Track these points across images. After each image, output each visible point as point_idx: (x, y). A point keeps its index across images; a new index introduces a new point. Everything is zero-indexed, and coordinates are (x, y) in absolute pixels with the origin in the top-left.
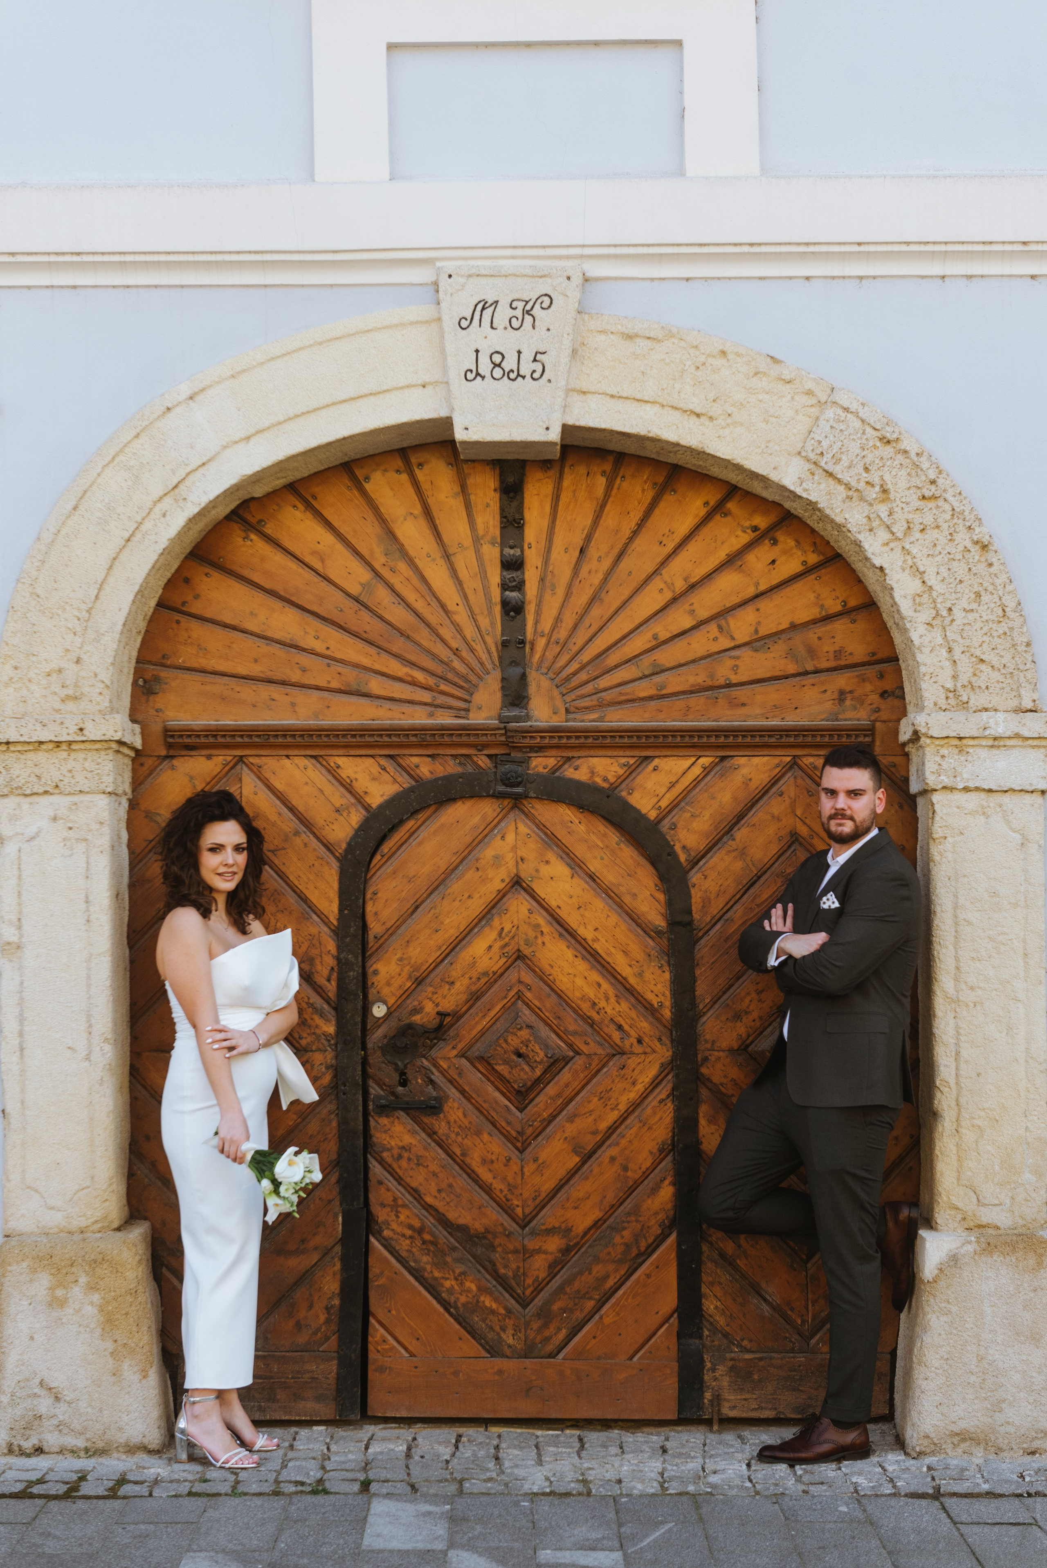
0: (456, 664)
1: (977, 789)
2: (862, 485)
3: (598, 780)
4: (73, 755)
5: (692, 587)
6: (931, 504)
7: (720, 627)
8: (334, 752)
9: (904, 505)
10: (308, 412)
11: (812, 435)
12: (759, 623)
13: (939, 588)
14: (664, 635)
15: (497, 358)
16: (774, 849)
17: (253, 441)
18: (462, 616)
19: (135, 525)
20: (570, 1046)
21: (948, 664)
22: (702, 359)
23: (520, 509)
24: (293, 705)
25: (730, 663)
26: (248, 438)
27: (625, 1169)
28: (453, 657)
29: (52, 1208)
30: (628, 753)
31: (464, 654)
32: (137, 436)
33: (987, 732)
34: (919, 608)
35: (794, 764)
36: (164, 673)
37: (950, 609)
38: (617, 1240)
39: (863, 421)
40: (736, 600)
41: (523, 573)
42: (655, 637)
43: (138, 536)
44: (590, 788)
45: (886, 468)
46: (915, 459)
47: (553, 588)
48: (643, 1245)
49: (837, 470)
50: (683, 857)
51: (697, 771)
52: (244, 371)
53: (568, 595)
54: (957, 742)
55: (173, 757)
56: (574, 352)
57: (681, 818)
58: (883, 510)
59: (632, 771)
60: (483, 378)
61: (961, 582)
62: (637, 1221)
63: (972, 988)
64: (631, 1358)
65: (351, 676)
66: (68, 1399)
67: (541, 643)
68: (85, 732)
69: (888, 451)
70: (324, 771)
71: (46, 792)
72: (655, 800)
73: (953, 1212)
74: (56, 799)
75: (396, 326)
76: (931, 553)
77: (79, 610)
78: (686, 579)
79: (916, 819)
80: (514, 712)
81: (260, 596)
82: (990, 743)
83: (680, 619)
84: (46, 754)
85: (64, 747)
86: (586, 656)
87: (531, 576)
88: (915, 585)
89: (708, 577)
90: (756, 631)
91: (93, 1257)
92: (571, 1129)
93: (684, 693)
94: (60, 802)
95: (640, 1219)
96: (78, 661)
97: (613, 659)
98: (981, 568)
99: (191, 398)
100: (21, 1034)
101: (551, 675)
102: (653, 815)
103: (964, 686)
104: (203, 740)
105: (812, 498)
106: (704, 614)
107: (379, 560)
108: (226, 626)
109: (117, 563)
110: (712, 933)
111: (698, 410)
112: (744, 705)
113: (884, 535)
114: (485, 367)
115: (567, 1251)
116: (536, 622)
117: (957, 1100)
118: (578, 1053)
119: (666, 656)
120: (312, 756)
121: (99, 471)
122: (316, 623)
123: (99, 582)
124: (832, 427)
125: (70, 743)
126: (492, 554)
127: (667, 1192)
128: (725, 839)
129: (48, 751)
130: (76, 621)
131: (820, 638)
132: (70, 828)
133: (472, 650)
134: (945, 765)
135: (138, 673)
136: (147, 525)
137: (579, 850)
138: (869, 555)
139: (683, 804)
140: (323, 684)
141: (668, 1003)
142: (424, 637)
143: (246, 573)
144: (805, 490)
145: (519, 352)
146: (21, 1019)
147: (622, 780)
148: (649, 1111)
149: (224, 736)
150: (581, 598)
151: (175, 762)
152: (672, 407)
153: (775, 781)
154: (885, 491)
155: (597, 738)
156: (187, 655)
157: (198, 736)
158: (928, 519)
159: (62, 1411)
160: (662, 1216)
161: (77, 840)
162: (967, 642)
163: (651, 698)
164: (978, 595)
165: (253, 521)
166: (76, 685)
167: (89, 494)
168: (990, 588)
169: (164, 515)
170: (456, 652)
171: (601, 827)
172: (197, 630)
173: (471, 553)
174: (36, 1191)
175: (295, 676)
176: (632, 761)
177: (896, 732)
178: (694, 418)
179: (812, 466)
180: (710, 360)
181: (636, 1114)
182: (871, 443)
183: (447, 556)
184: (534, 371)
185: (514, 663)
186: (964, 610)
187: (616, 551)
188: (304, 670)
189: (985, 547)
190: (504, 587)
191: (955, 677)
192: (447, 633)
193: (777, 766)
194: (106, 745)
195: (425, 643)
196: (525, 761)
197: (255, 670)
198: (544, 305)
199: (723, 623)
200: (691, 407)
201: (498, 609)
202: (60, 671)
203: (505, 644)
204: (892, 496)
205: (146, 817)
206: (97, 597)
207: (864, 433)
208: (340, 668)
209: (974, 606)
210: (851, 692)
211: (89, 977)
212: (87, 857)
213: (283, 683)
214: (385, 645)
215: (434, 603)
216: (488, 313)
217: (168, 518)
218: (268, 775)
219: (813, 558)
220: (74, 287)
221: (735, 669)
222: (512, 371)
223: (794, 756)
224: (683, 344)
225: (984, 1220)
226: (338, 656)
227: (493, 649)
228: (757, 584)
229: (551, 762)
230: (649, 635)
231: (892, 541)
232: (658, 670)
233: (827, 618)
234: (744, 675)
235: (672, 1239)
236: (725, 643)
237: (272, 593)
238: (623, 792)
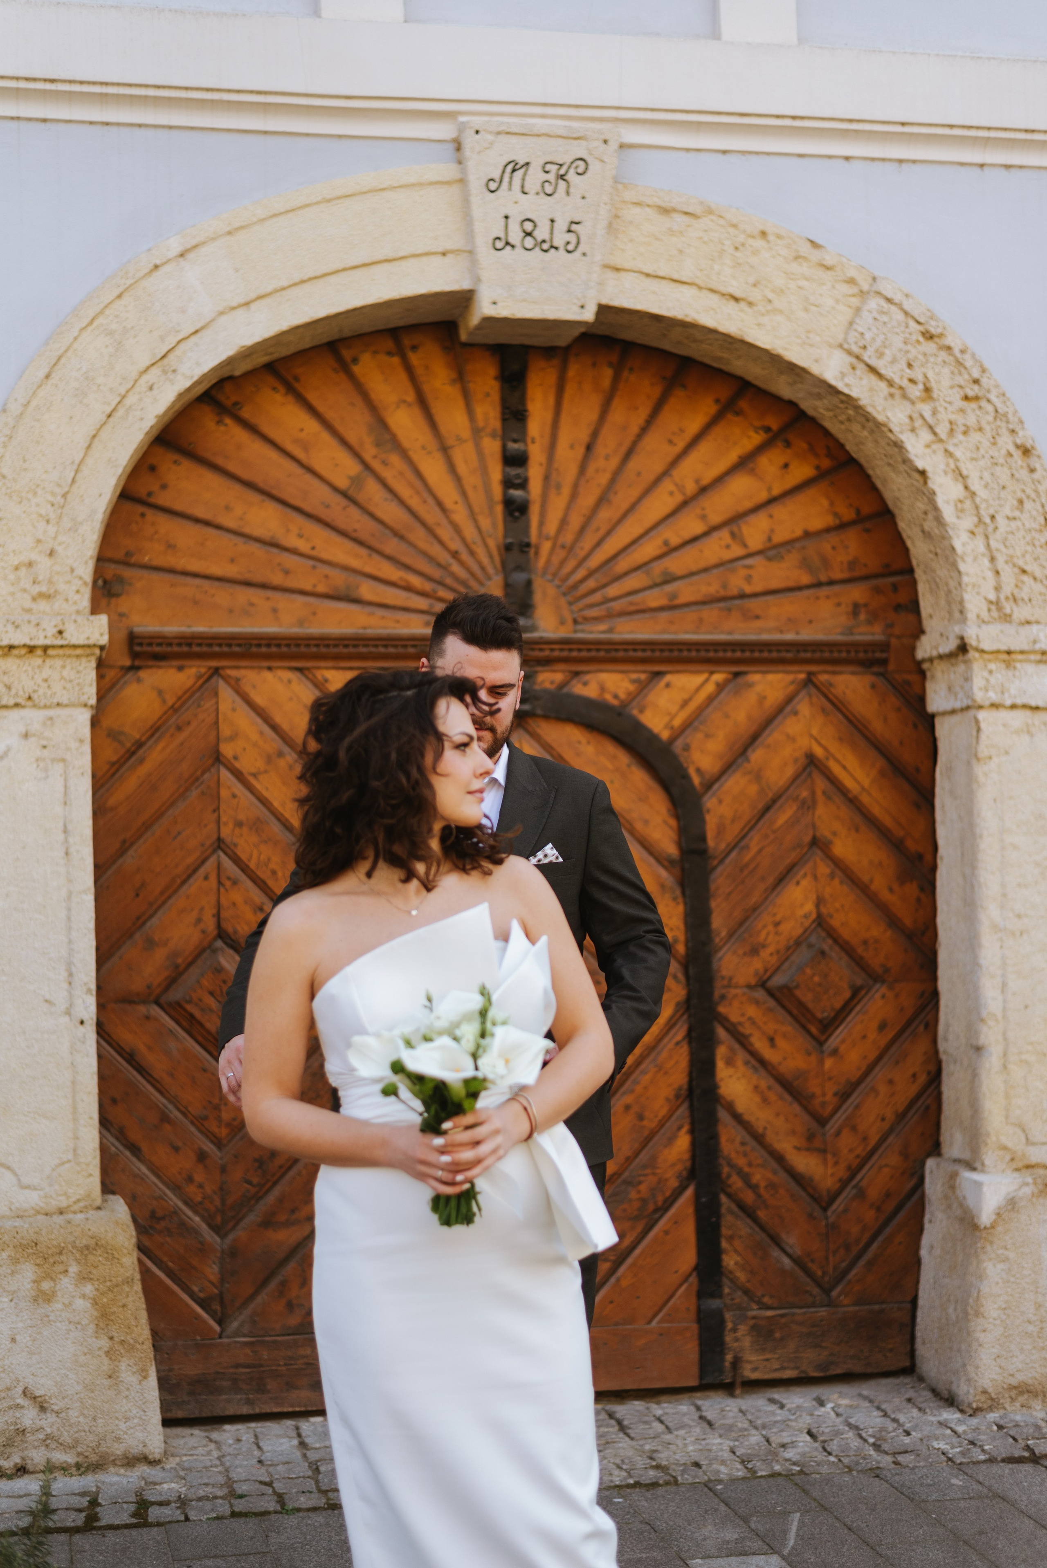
0: (457, 569)
1: (1025, 707)
2: (905, 383)
3: (608, 697)
4: (49, 662)
5: (703, 490)
6: (973, 405)
7: (733, 535)
8: (322, 664)
9: (947, 405)
10: (316, 278)
11: (855, 326)
12: (772, 531)
13: (982, 493)
14: (675, 541)
15: (528, 226)
16: (790, 772)
17: (253, 306)
18: (460, 515)
19: (118, 399)
21: (990, 575)
22: (742, 238)
23: (523, 399)
24: (275, 611)
25: (743, 572)
26: (247, 304)
27: (641, 1117)
28: (452, 561)
29: (27, 1187)
30: (640, 667)
31: (465, 556)
32: (120, 296)
33: (1038, 647)
34: (961, 515)
35: (809, 681)
36: (127, 573)
37: (993, 517)
38: (633, 1195)
39: (906, 313)
40: (748, 505)
41: (527, 470)
42: (666, 543)
43: (121, 412)
44: (599, 706)
45: (929, 365)
46: (958, 355)
47: (558, 487)
48: (660, 1199)
49: (881, 365)
50: (696, 780)
51: (710, 688)
52: (242, 228)
53: (574, 495)
54: (1005, 657)
55: (138, 668)
56: (610, 225)
57: (695, 738)
58: (926, 409)
59: (643, 687)
60: (513, 246)
61: (1004, 487)
62: (654, 1174)
63: (1019, 916)
64: (649, 1322)
65: (339, 579)
66: (56, 1408)
67: (546, 547)
68: (64, 634)
69: (930, 347)
70: (310, 685)
71: (17, 705)
72: (666, 719)
73: (1001, 1153)
74: (29, 713)
75: (413, 185)
76: (974, 456)
77: (53, 494)
78: (697, 481)
79: (934, 740)
81: (237, 488)
82: (1038, 657)
83: (689, 524)
84: (17, 661)
85: (39, 652)
86: (595, 561)
87: (535, 472)
88: (958, 490)
89: (719, 480)
90: (770, 539)
91: (84, 1242)
93: (696, 603)
94: (33, 717)
95: (658, 1171)
96: (51, 553)
97: (622, 565)
98: (1024, 474)
99: (182, 255)
101: (557, 582)
102: (665, 735)
103: (1007, 598)
104: (176, 649)
105: (854, 394)
106: (716, 518)
107: (369, 452)
108: (197, 520)
109: (96, 440)
110: (728, 861)
111: (738, 294)
112: (757, 617)
113: (926, 436)
114: (515, 236)
116: (541, 523)
117: (1004, 1034)
119: (676, 564)
120: (300, 670)
121: (76, 334)
122: (300, 520)
123: (77, 462)
124: (875, 319)
125: (45, 648)
126: (492, 447)
127: (683, 1142)
128: (740, 761)
129: (20, 657)
130: (49, 506)
131: (834, 548)
132: (44, 747)
133: (472, 553)
134: (993, 680)
135: (98, 573)
136: (131, 400)
138: (912, 457)
139: (696, 723)
140: (308, 587)
141: (682, 937)
142: (419, 536)
143: (220, 461)
144: (847, 385)
145: (552, 221)
147: (633, 697)
148: (664, 1054)
149: (200, 645)
150: (587, 500)
151: (142, 674)
152: (712, 291)
153: (789, 700)
154: (927, 390)
155: (607, 651)
156: (153, 554)
157: (170, 644)
158: (971, 420)
159: (49, 1423)
160: (679, 1167)
161: (53, 760)
162: (1011, 552)
163: (662, 609)
164: (1021, 502)
165: (228, 403)
166: (50, 582)
167: (63, 360)
168: (1033, 495)
169: (151, 388)
170: (455, 555)
171: (611, 748)
172: (166, 526)
173: (470, 446)
174: (8, 1168)
175: (277, 579)
176: (643, 677)
177: (913, 649)
178: (732, 303)
179: (854, 360)
180: (751, 241)
181: (651, 1057)
182: (914, 338)
183: (445, 449)
184: (568, 243)
185: (519, 568)
186: (1008, 518)
187: (624, 449)
188: (287, 572)
189: (1026, 452)
190: (508, 483)
191: (998, 588)
192: (446, 533)
193: (792, 682)
194: (88, 651)
195: (422, 545)
197: (231, 571)
198: (580, 170)
199: (735, 529)
200: (731, 290)
201: (499, 509)
202: (30, 564)
203: (508, 548)
204: (935, 395)
205: (109, 735)
206: (74, 481)
207: (907, 327)
208: (326, 570)
209: (1017, 514)
210: (866, 605)
211: (69, 919)
212: (66, 780)
213: (264, 586)
214: (378, 546)
215: (431, 501)
216: (519, 174)
217: (155, 392)
218: (248, 689)
219: (826, 463)
220: (44, 120)
221: (749, 579)
222: (544, 241)
223: (810, 674)
224: (722, 222)
225: (1034, 1160)
226: (325, 556)
227: (495, 553)
228: (770, 489)
229: (559, 677)
230: (659, 541)
231: (933, 442)
232: (669, 579)
233: (841, 526)
234: (758, 586)
235: (689, 1192)
236: (737, 551)
237: (249, 485)
238: (634, 710)
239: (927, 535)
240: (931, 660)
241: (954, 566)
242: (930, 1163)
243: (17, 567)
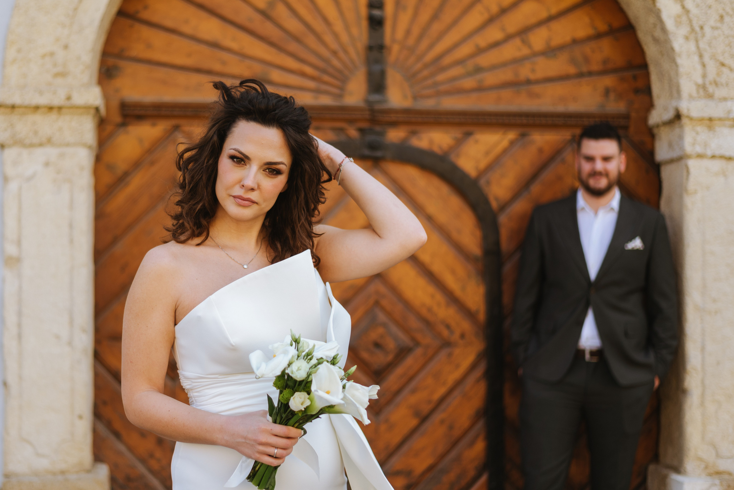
0: (335, 62)
1: (721, 157)
4: (62, 117)
7: (523, 41)
12: (550, 39)
13: (694, 11)
14: (483, 45)
18: (339, 26)
20: (413, 339)
21: (699, 67)
25: (529, 66)
27: (451, 428)
28: (331, 56)
29: (41, 456)
30: (457, 129)
31: (342, 54)
33: (731, 115)
34: (678, 26)
35: (573, 140)
36: (123, 63)
37: (701, 27)
40: (534, 21)
42: (477, 46)
44: (429, 154)
50: (494, 205)
51: (505, 143)
53: (415, 13)
54: (708, 122)
55: (127, 124)
57: (494, 177)
59: (459, 142)
61: (710, 7)
62: (459, 466)
63: (714, 301)
65: (257, 68)
67: (396, 47)
71: (41, 144)
72: (474, 163)
73: (698, 463)
74: (49, 150)
79: (660, 181)
80: (375, 97)
82: (731, 123)
83: (493, 34)
84: (42, 116)
85: (55, 111)
88: (676, 9)
90: (548, 44)
92: (413, 399)
93: (496, 87)
94: (51, 152)
95: (462, 464)
96: (66, 47)
97: (447, 60)
101: (402, 71)
102: (473, 174)
103: (710, 83)
104: (150, 112)
106: (511, 30)
110: (513, 258)
112: (538, 97)
116: (393, 32)
117: (702, 381)
118: (417, 344)
119: (484, 60)
122: (232, 29)
125: (60, 109)
128: (524, 191)
129: (43, 114)
131: (592, 51)
132: (59, 172)
133: (346, 52)
134: (698, 139)
135: (103, 62)
137: (421, 198)
139: (496, 166)
140: (238, 73)
141: (482, 310)
142: (311, 41)
146: (19, 314)
147: (452, 148)
148: (467, 388)
149: (165, 110)
150: (425, 16)
151: (129, 128)
153: (558, 152)
156: (139, 51)
157: (146, 110)
160: (476, 462)
161: (64, 181)
162: (713, 51)
163: (473, 90)
164: (722, 17)
166: (65, 65)
168: (731, 12)
170: (335, 53)
171: (437, 182)
172: (147, 33)
175: (216, 67)
176: (459, 135)
177: (646, 119)
181: (459, 389)
185: (377, 62)
186: (712, 28)
188: (222, 63)
190: (371, 6)
191: (704, 76)
192: (328, 38)
193: (562, 141)
194: (87, 110)
195: (312, 45)
196: (382, 134)
199: (524, 37)
201: (364, 24)
202: (52, 54)
203: (370, 48)
205: (108, 168)
208: (249, 62)
209: (719, 25)
210: (614, 89)
212: (72, 194)
213: (209, 73)
214: (283, 46)
215: (319, 17)
221: (533, 71)
225: (720, 469)
227: (361, 52)
228: (549, 11)
229: (402, 134)
230: (472, 45)
232: (479, 70)
233: (598, 36)
234: (539, 74)
235: (483, 478)
236: (525, 51)
238: (453, 158)
239: (656, 40)
240: (658, 126)
241: (673, 61)
243: (44, 56)
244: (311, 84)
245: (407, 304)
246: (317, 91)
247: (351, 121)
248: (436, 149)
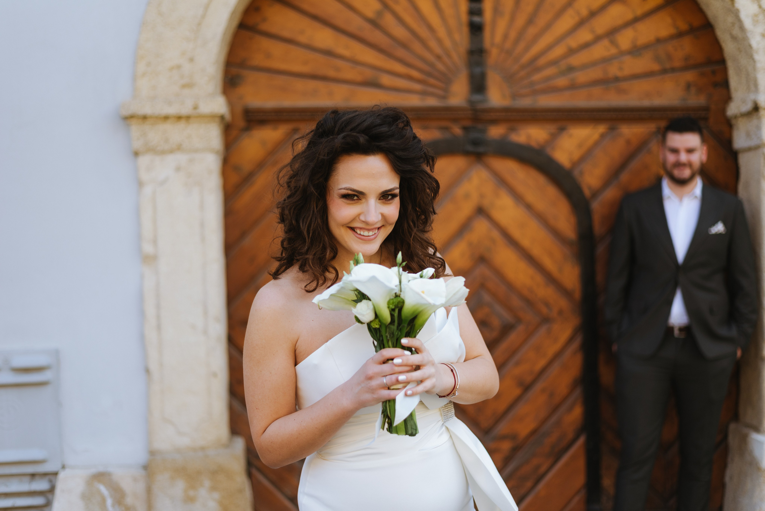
0: (440, 66)
4: (190, 126)
7: (611, 42)
12: (636, 38)
14: (574, 46)
18: (442, 32)
20: (516, 316)
24: (330, 93)
25: (617, 65)
27: (552, 396)
28: (436, 61)
29: (182, 434)
30: (552, 124)
34: (755, 24)
35: (658, 132)
36: (243, 72)
38: (547, 441)
40: (621, 22)
41: (482, 4)
42: (569, 48)
44: (527, 148)
47: (502, 14)
48: (562, 445)
50: (587, 192)
51: (596, 137)
55: (250, 129)
57: (587, 167)
59: (554, 137)
62: (560, 428)
65: (369, 74)
67: (495, 51)
68: (198, 109)
71: (171, 151)
72: (568, 155)
74: (179, 156)
77: (191, 24)
78: (588, 10)
80: (477, 97)
81: (306, 19)
83: (584, 35)
84: (171, 125)
85: (184, 120)
86: (524, 59)
87: (487, 6)
88: (754, 9)
90: (634, 44)
91: (214, 468)
92: (517, 371)
93: (588, 84)
94: (181, 158)
95: (562, 427)
96: (191, 60)
97: (542, 61)
100: (158, 317)
101: (501, 73)
102: (567, 166)
106: (600, 32)
108: (284, 40)
112: (626, 93)
115: (515, 450)
116: (492, 36)
118: (519, 320)
119: (576, 60)
122: (345, 38)
125: (187, 117)
127: (578, 411)
129: (172, 123)
130: (189, 32)
131: (675, 49)
132: (188, 176)
133: (449, 56)
135: (227, 72)
137: (521, 189)
139: (587, 158)
140: (350, 79)
141: (578, 289)
142: (417, 47)
146: (158, 307)
147: (548, 142)
148: (565, 359)
149: (286, 114)
150: (520, 21)
151: (252, 132)
153: (646, 143)
155: (532, 115)
156: (258, 60)
157: (268, 114)
160: (575, 425)
161: (194, 184)
163: (566, 88)
166: (190, 77)
170: (438, 58)
171: (534, 173)
172: (265, 43)
174: (172, 423)
175: (332, 73)
176: (553, 130)
177: (725, 110)
181: (558, 361)
185: (478, 65)
188: (337, 70)
190: (471, 13)
192: (433, 44)
193: (648, 132)
194: (213, 119)
195: (418, 51)
196: (484, 131)
197: (303, 69)
199: (612, 38)
201: (465, 30)
202: (179, 67)
203: (471, 52)
208: (360, 68)
210: (694, 84)
212: (202, 197)
213: (323, 78)
214: (392, 53)
215: (423, 24)
221: (621, 69)
223: (659, 128)
226: (360, 60)
227: (463, 56)
228: (634, 12)
229: (502, 131)
230: (565, 46)
232: (570, 69)
233: (680, 35)
234: (627, 72)
235: (581, 441)
236: (613, 51)
237: (315, 18)
238: (549, 151)
239: (734, 38)
240: (736, 117)
241: (751, 57)
242: (732, 426)
243: (171, 69)
244: (417, 87)
245: (510, 286)
246: (424, 94)
247: (455, 120)
248: (533, 144)
